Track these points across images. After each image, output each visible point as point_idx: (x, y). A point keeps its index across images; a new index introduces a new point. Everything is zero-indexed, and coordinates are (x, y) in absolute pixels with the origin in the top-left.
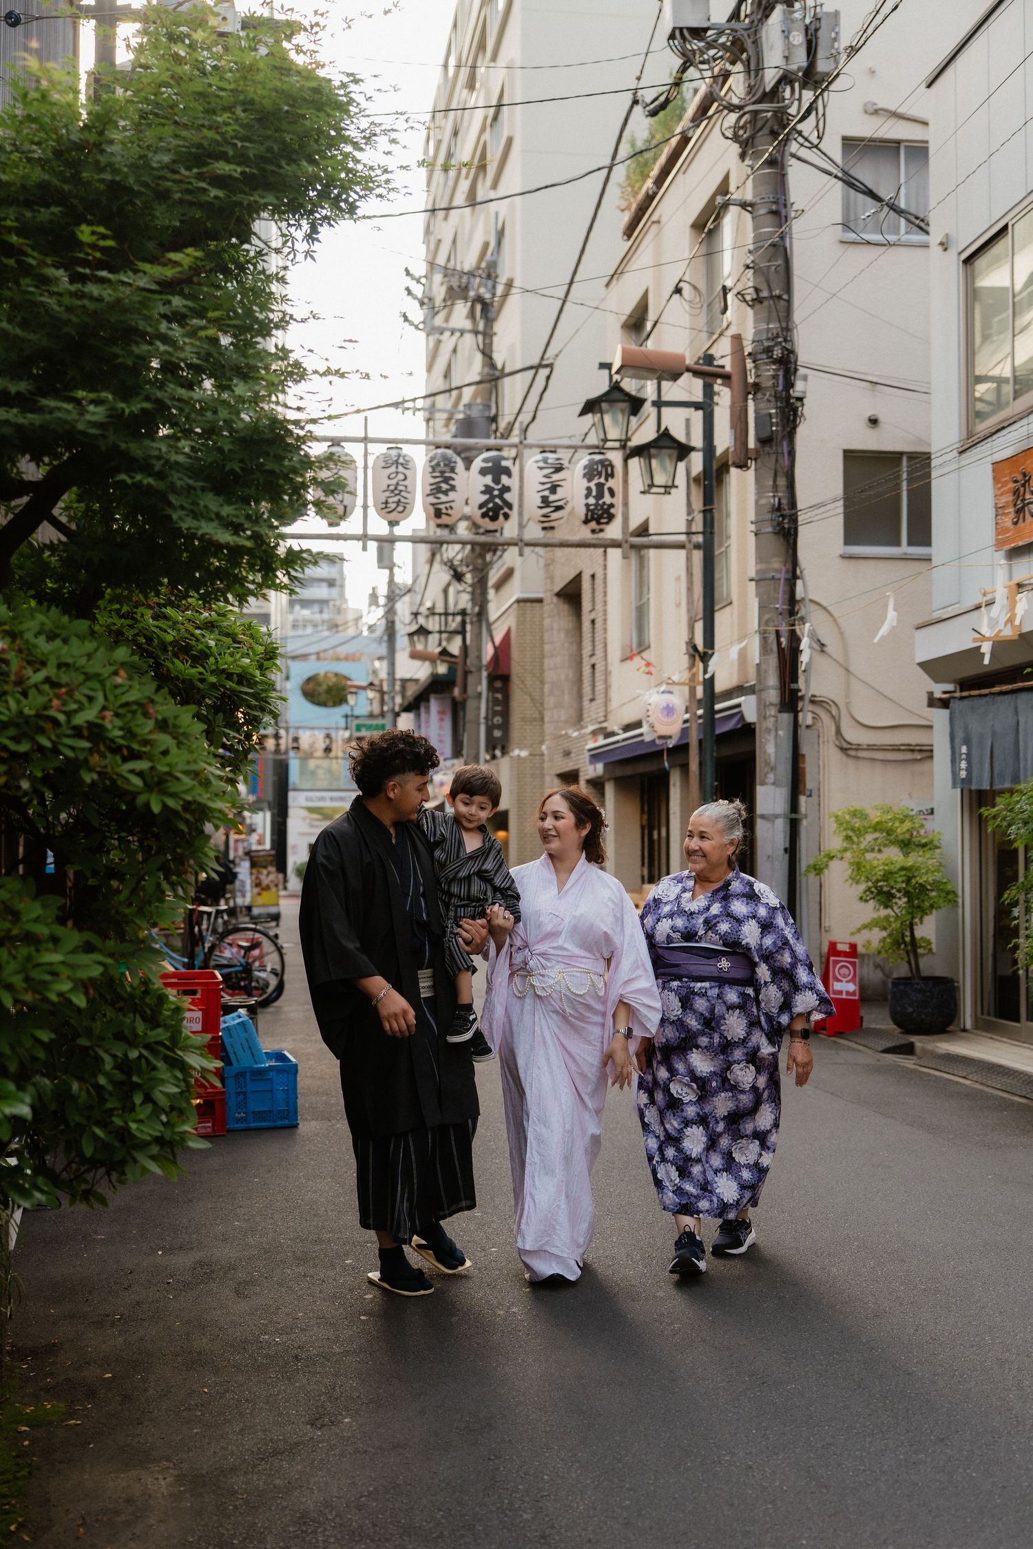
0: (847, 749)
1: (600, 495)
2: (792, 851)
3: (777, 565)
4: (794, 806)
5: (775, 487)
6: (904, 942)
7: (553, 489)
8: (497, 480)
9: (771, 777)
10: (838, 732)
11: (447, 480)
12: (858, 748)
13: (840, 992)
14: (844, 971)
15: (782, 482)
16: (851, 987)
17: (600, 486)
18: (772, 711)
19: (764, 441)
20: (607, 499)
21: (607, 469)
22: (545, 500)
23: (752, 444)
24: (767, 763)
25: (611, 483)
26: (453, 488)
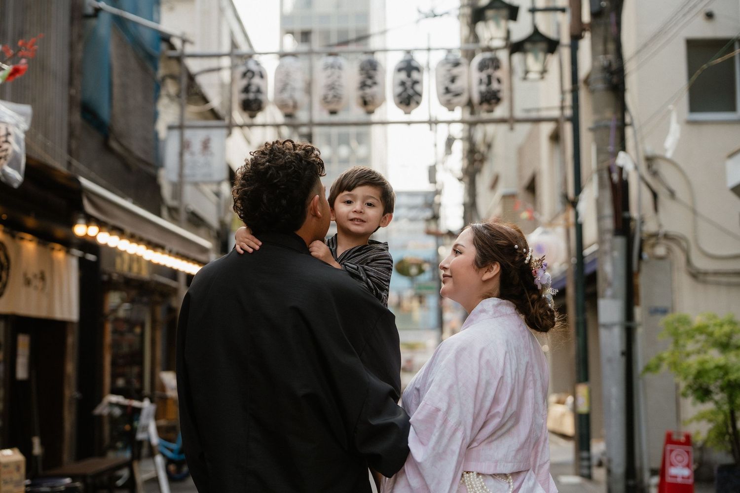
0: (696, 275)
1: (489, 83)
2: (629, 354)
3: (609, 115)
4: (629, 315)
5: (606, 52)
6: (727, 433)
7: (453, 80)
8: (409, 76)
9: (609, 292)
10: (688, 262)
11: (370, 77)
12: (706, 273)
13: (675, 477)
14: (679, 458)
15: (611, 47)
16: (686, 472)
17: (489, 77)
18: (608, 236)
19: (596, 14)
20: (495, 86)
21: (495, 63)
22: (447, 90)
23: (586, 17)
24: (606, 280)
25: (499, 74)
26: (375, 83)
